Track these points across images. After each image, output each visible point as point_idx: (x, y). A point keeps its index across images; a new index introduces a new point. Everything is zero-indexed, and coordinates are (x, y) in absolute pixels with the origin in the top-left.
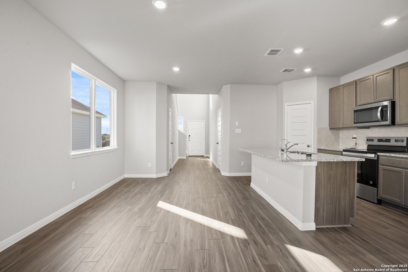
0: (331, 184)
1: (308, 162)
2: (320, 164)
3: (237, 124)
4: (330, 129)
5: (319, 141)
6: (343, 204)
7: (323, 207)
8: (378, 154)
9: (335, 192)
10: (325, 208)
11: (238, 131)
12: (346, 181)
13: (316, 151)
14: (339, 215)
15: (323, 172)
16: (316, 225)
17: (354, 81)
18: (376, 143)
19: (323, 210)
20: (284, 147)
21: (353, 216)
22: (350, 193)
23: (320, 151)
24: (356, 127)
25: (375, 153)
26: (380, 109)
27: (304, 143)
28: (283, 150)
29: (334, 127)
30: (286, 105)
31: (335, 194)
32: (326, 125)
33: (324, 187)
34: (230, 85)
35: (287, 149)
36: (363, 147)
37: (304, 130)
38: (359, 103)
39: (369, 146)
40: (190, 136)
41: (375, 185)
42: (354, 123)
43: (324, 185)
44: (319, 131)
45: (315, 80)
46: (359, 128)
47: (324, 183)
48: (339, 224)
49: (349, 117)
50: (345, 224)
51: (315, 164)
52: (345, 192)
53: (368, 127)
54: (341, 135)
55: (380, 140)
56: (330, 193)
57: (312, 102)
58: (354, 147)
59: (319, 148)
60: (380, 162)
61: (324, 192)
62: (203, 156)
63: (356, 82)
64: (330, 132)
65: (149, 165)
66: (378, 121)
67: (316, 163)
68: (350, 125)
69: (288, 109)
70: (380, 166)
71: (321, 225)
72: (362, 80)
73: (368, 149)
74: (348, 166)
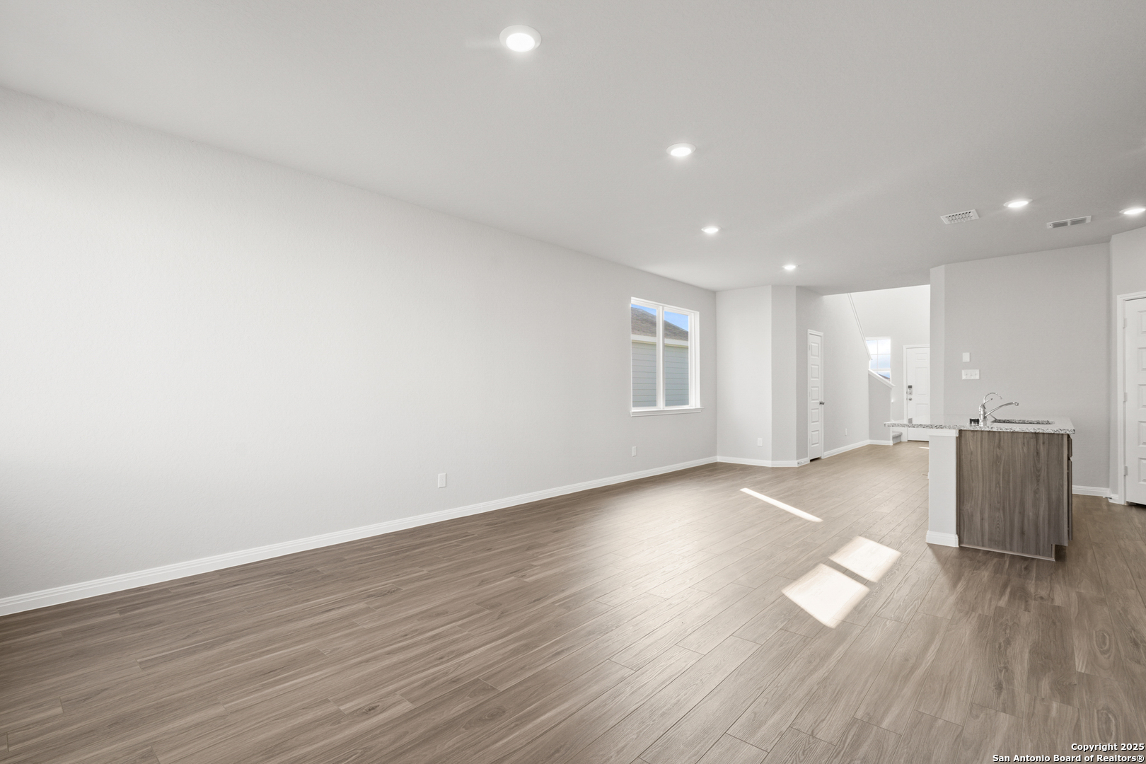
0: (1000, 474)
2: (974, 435)
3: (966, 357)
6: (1031, 514)
7: (982, 513)
9: (1011, 488)
10: (986, 515)
11: (969, 375)
12: (1039, 471)
14: (1022, 533)
15: (979, 451)
16: (960, 540)
19: (982, 519)
22: (1048, 495)
30: (1120, 299)
31: (1011, 493)
33: (983, 475)
34: (943, 266)
40: (910, 387)
43: (983, 473)
47: (983, 470)
48: (1023, 552)
50: (1038, 553)
51: (954, 433)
56: (998, 489)
61: (983, 486)
65: (760, 442)
67: (956, 431)
69: (1128, 311)
71: (971, 544)
74: (1044, 443)
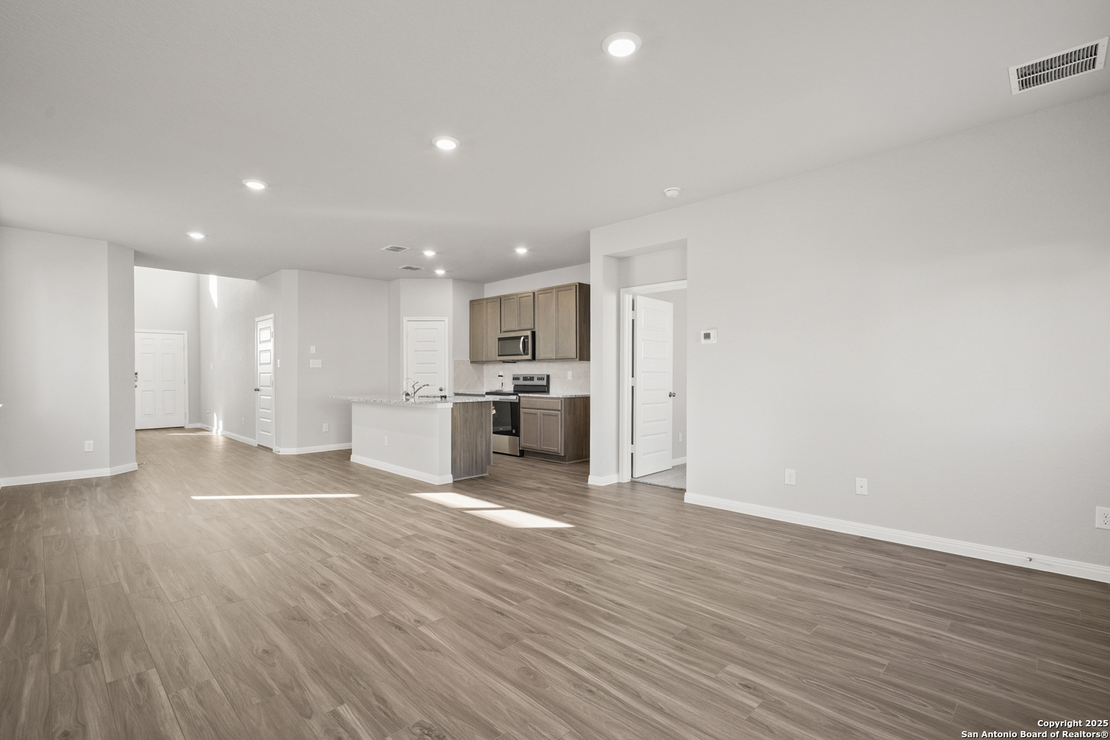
0: (467, 429)
1: (444, 404)
2: (457, 405)
3: (313, 349)
4: (472, 362)
5: (456, 380)
7: (460, 456)
8: (520, 395)
9: (472, 437)
10: (462, 457)
11: (315, 363)
12: (482, 424)
13: (452, 395)
14: (476, 463)
15: (459, 411)
16: (454, 478)
17: (499, 296)
18: (521, 382)
19: (460, 460)
20: (410, 391)
21: (489, 464)
22: (486, 437)
23: (456, 394)
24: (501, 361)
25: (517, 394)
26: (522, 338)
27: (435, 385)
28: (407, 394)
29: (476, 360)
30: (405, 319)
31: (472, 440)
32: (466, 357)
33: (460, 432)
34: (297, 270)
35: (415, 393)
36: (509, 388)
37: (435, 363)
38: (503, 329)
39: (516, 386)
40: (136, 374)
41: (517, 434)
42: (499, 356)
43: (460, 430)
44: (457, 365)
45: (450, 284)
46: (504, 362)
47: (460, 428)
48: (477, 474)
49: (492, 347)
50: (482, 473)
51: (450, 405)
52: (481, 437)
53: (514, 362)
54: (485, 372)
55: (525, 379)
56: (466, 439)
57: (446, 319)
58: (501, 389)
59: (457, 392)
60: (521, 406)
61: (461, 439)
62: (182, 428)
63: (500, 298)
64: (470, 367)
65: (89, 445)
66: (521, 355)
67: (452, 404)
68: (494, 359)
69: (409, 327)
70: (521, 409)
71: (459, 478)
72: (508, 297)
73: (514, 391)
74: (484, 407)
